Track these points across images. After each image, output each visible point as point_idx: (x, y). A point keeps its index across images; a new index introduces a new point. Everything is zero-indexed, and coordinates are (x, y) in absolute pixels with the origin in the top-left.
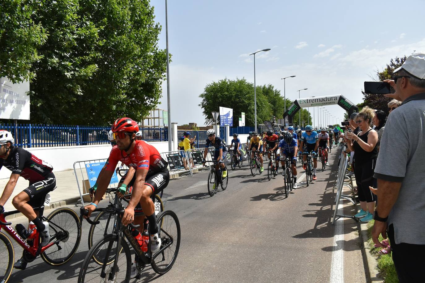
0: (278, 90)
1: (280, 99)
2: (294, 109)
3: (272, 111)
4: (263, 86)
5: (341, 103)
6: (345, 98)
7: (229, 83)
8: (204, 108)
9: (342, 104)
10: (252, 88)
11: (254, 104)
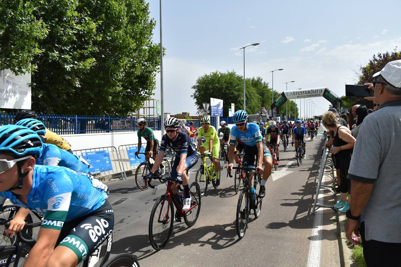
0: (267, 82)
1: (268, 91)
2: (281, 100)
3: (261, 102)
4: (252, 78)
5: (326, 95)
6: (330, 91)
7: (220, 76)
8: (196, 99)
9: (327, 96)
10: (242, 80)
11: (243, 95)
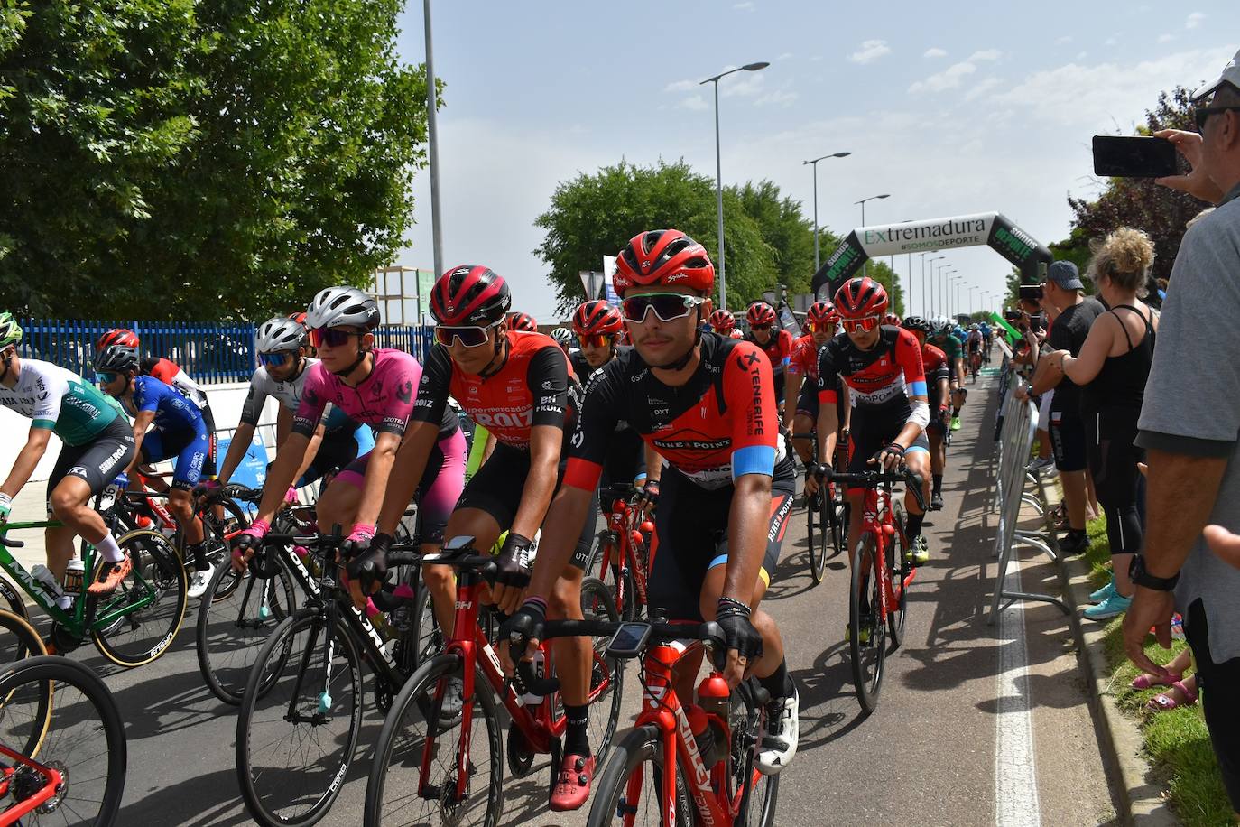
0: (794, 199)
1: (802, 229)
2: (845, 261)
3: (776, 268)
4: (741, 186)
5: (997, 239)
6: (1010, 224)
7: (633, 178)
8: (552, 262)
9: (1002, 243)
10: (710, 192)
11: (717, 244)
